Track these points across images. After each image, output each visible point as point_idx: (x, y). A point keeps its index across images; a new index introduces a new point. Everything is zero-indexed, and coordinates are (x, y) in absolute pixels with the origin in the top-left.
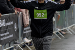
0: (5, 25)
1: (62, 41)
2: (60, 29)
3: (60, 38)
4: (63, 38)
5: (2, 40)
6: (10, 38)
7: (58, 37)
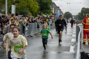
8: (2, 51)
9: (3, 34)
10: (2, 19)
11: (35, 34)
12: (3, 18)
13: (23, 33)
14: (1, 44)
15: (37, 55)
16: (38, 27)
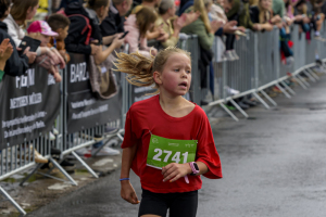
0: (84, 79)
1: (240, 126)
2: (241, 91)
3: (235, 118)
4: (243, 117)
5: (77, 120)
6: (100, 114)
7: (229, 116)
8: (91, 188)
9: (95, 95)
10: (86, 15)
11: (269, 90)
12: (92, 14)
13: (203, 85)
14: (87, 147)
15: (278, 209)
16: (286, 52)
